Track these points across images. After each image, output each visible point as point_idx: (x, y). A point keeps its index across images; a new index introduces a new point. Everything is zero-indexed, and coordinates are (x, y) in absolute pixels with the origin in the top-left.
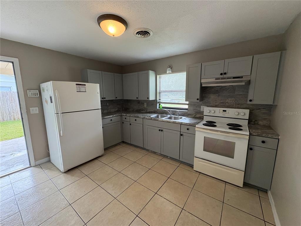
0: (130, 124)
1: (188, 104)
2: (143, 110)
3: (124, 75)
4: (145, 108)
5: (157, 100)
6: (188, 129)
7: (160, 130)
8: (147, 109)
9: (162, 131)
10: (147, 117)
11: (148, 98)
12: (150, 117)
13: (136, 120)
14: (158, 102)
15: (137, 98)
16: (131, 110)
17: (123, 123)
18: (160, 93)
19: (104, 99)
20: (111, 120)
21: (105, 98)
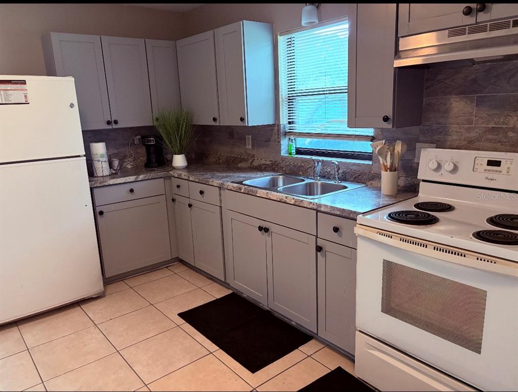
0: (190, 206)
1: (372, 139)
2: (242, 161)
3: (180, 43)
4: (249, 152)
5: (279, 126)
6: (336, 230)
7: (260, 228)
8: (253, 156)
9: (267, 230)
10: (229, 183)
11: (242, 119)
12: (241, 183)
13: (202, 193)
14: (286, 134)
15: (215, 120)
16: (212, 159)
17: (173, 200)
18: (290, 100)
19: (115, 126)
20: (132, 191)
21: (116, 122)
